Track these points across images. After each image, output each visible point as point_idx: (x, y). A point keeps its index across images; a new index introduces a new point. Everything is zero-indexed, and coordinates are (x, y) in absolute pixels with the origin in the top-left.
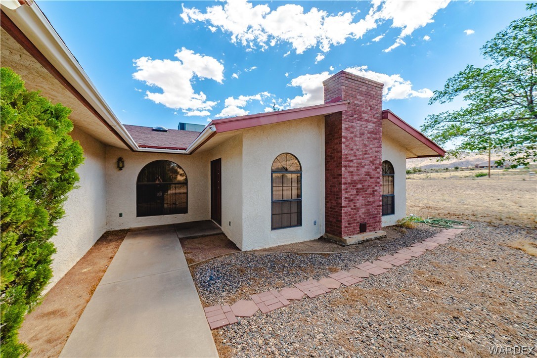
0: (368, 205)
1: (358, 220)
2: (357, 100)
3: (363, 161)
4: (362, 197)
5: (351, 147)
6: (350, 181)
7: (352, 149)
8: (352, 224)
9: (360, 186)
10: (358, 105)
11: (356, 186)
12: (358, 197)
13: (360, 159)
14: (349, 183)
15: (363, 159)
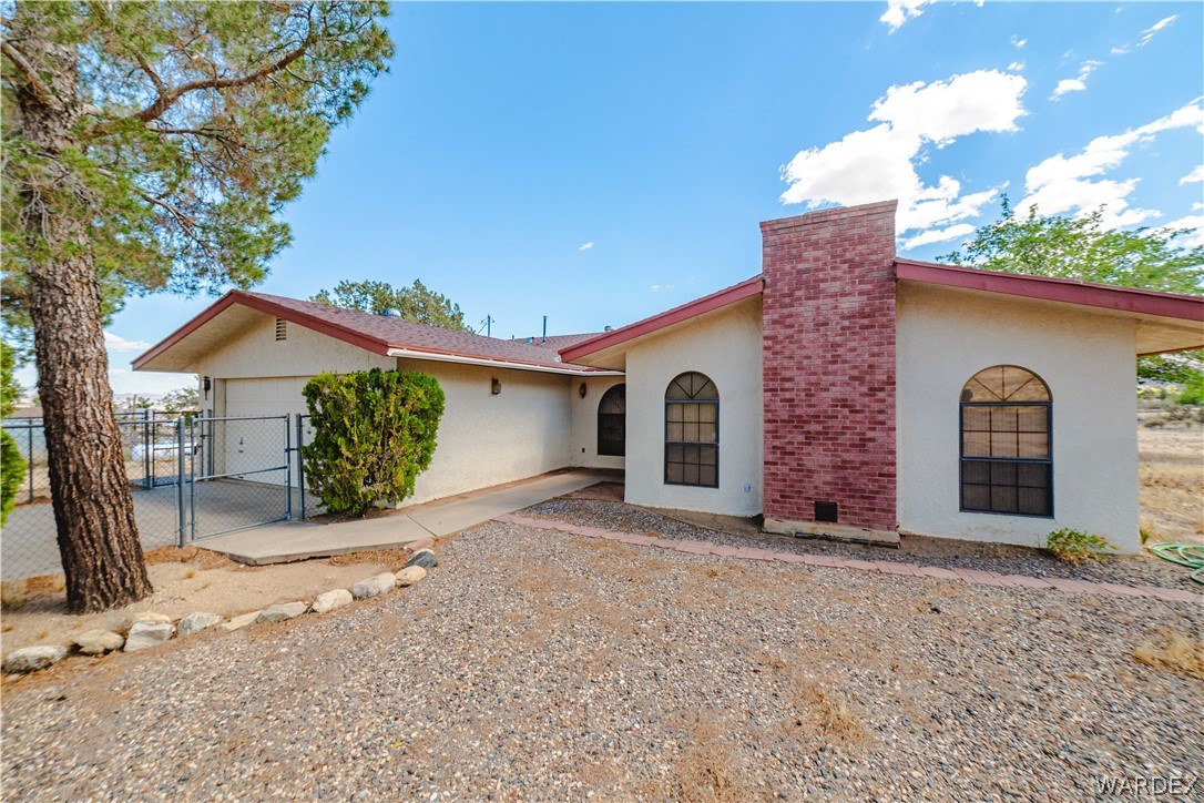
0: (843, 468)
1: (811, 493)
2: (807, 260)
3: (824, 378)
4: (824, 450)
5: (787, 353)
6: (786, 417)
7: (791, 358)
8: (789, 497)
9: (814, 427)
10: (807, 271)
11: (802, 428)
12: (809, 449)
13: (815, 374)
14: (782, 421)
15: (825, 373)
